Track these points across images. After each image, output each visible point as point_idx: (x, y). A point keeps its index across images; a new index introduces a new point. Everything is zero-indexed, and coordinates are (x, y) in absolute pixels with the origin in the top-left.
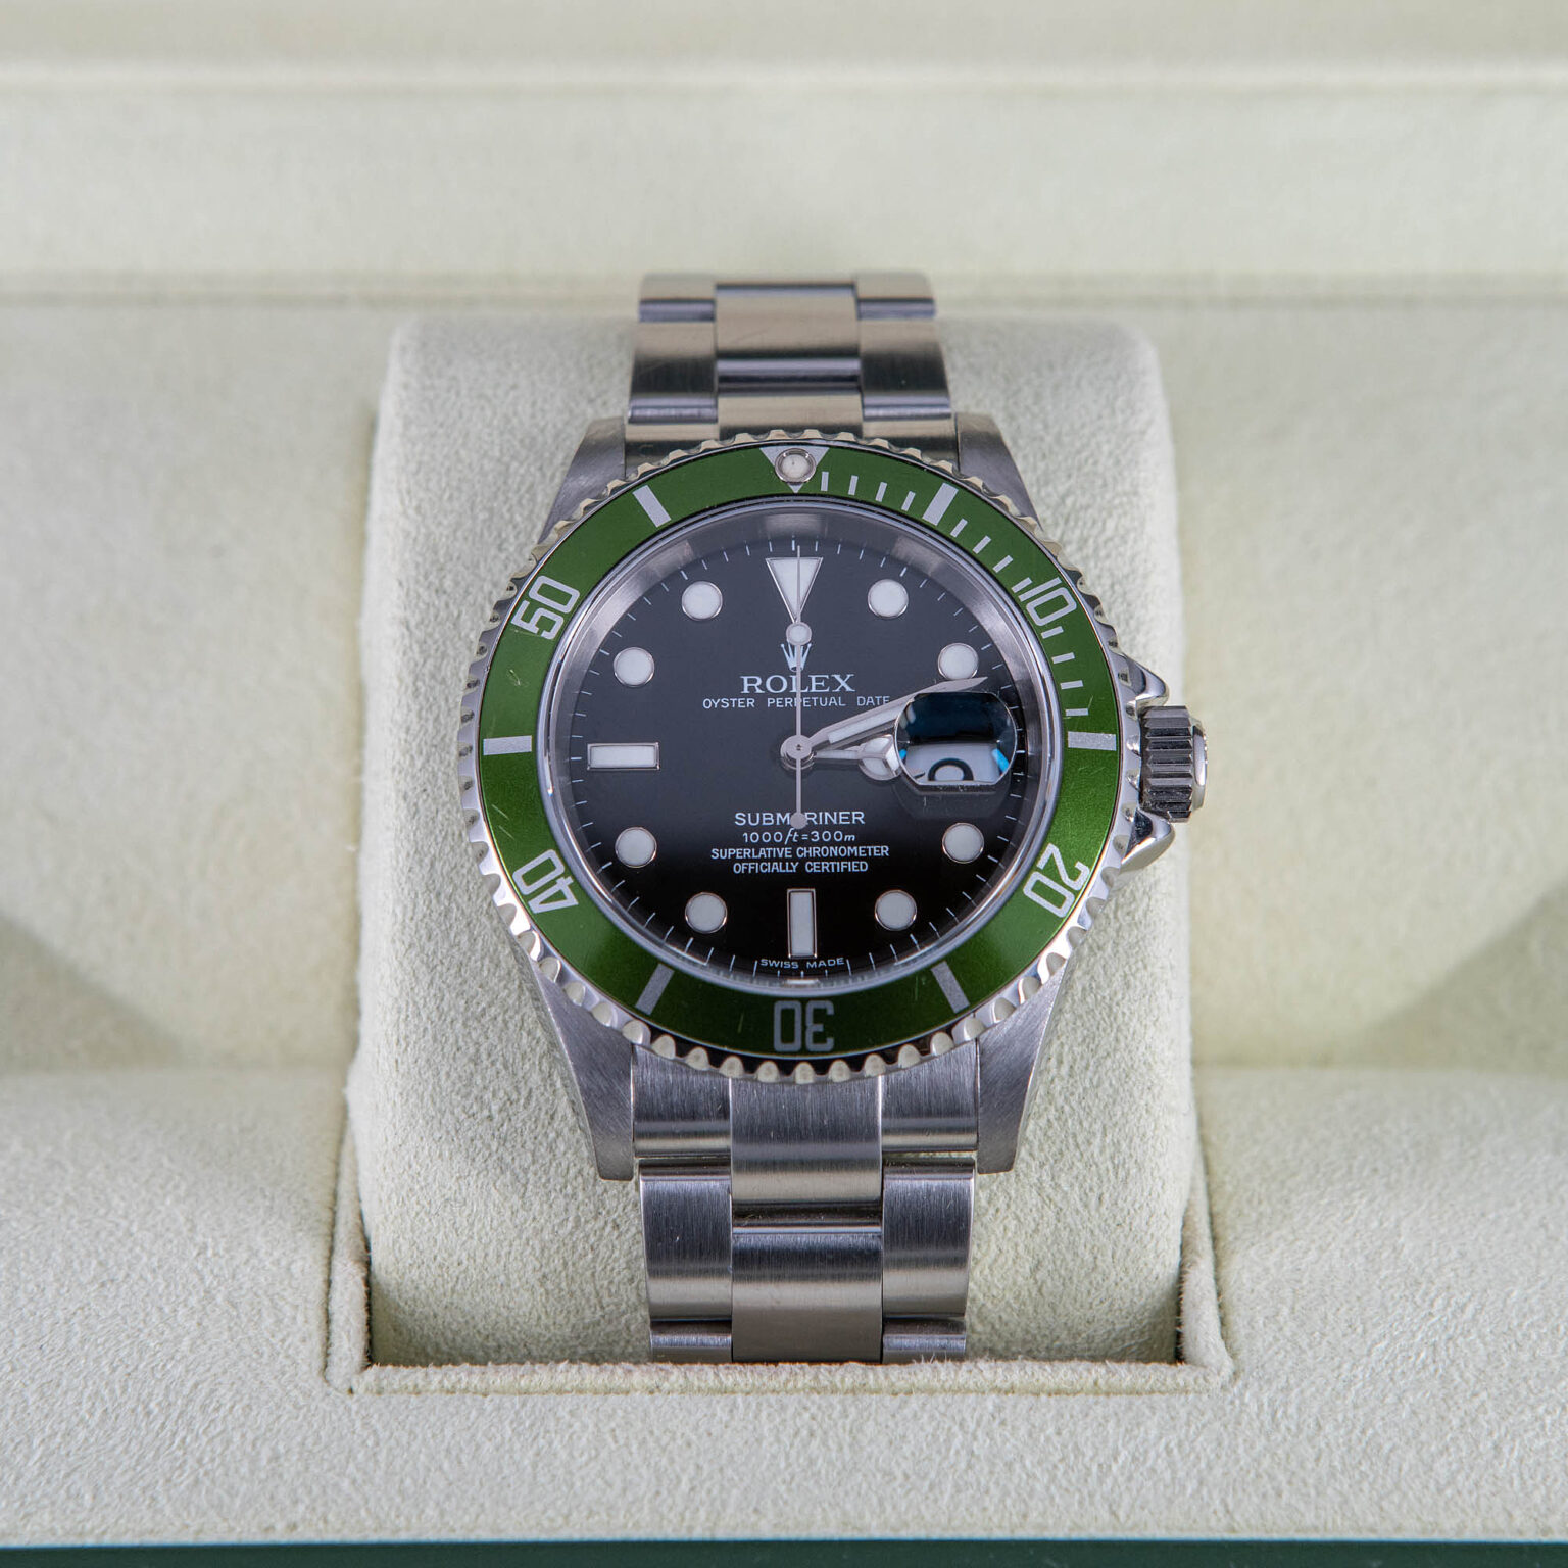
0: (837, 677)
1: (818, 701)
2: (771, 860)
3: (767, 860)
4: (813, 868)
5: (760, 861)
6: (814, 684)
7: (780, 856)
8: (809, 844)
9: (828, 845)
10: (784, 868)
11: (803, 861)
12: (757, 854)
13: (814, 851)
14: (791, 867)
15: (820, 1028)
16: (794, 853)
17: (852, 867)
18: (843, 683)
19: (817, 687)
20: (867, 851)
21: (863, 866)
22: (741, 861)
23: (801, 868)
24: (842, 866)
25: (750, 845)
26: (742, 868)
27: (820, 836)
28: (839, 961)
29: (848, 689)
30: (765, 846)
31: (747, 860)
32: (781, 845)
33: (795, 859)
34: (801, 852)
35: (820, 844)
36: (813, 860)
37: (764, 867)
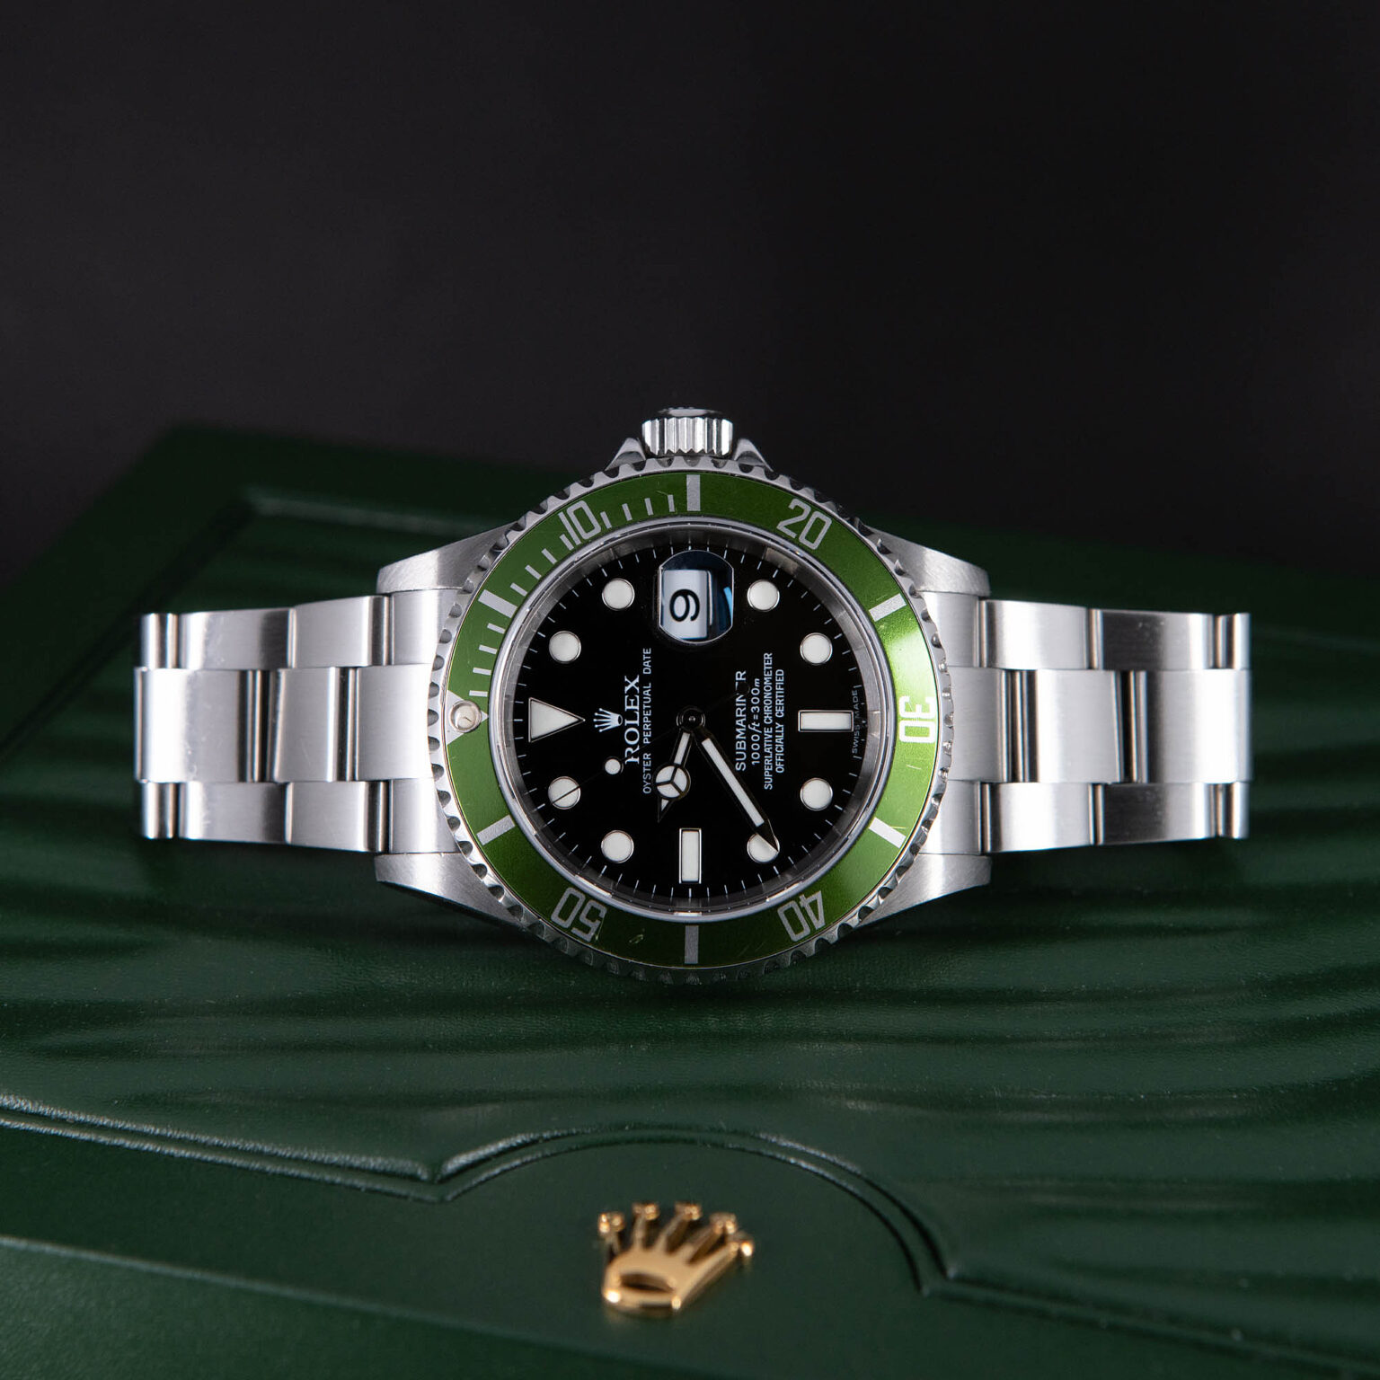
0: (627, 689)
2: (774, 744)
3: (774, 747)
4: (780, 712)
5: (774, 753)
6: (632, 707)
7: (770, 736)
8: (761, 715)
9: (762, 699)
10: (780, 734)
11: (775, 719)
12: (768, 754)
13: (767, 710)
14: (780, 729)
15: (918, 707)
16: (768, 726)
17: (780, 681)
18: (632, 684)
19: (635, 704)
20: (768, 670)
21: (780, 673)
22: (774, 767)
23: (780, 720)
24: (780, 690)
25: (762, 760)
26: (779, 766)
27: (755, 705)
28: (854, 694)
29: (637, 680)
30: (762, 748)
31: (773, 762)
32: (762, 736)
33: (773, 725)
34: (768, 720)
35: (761, 705)
36: (774, 712)
37: (779, 749)
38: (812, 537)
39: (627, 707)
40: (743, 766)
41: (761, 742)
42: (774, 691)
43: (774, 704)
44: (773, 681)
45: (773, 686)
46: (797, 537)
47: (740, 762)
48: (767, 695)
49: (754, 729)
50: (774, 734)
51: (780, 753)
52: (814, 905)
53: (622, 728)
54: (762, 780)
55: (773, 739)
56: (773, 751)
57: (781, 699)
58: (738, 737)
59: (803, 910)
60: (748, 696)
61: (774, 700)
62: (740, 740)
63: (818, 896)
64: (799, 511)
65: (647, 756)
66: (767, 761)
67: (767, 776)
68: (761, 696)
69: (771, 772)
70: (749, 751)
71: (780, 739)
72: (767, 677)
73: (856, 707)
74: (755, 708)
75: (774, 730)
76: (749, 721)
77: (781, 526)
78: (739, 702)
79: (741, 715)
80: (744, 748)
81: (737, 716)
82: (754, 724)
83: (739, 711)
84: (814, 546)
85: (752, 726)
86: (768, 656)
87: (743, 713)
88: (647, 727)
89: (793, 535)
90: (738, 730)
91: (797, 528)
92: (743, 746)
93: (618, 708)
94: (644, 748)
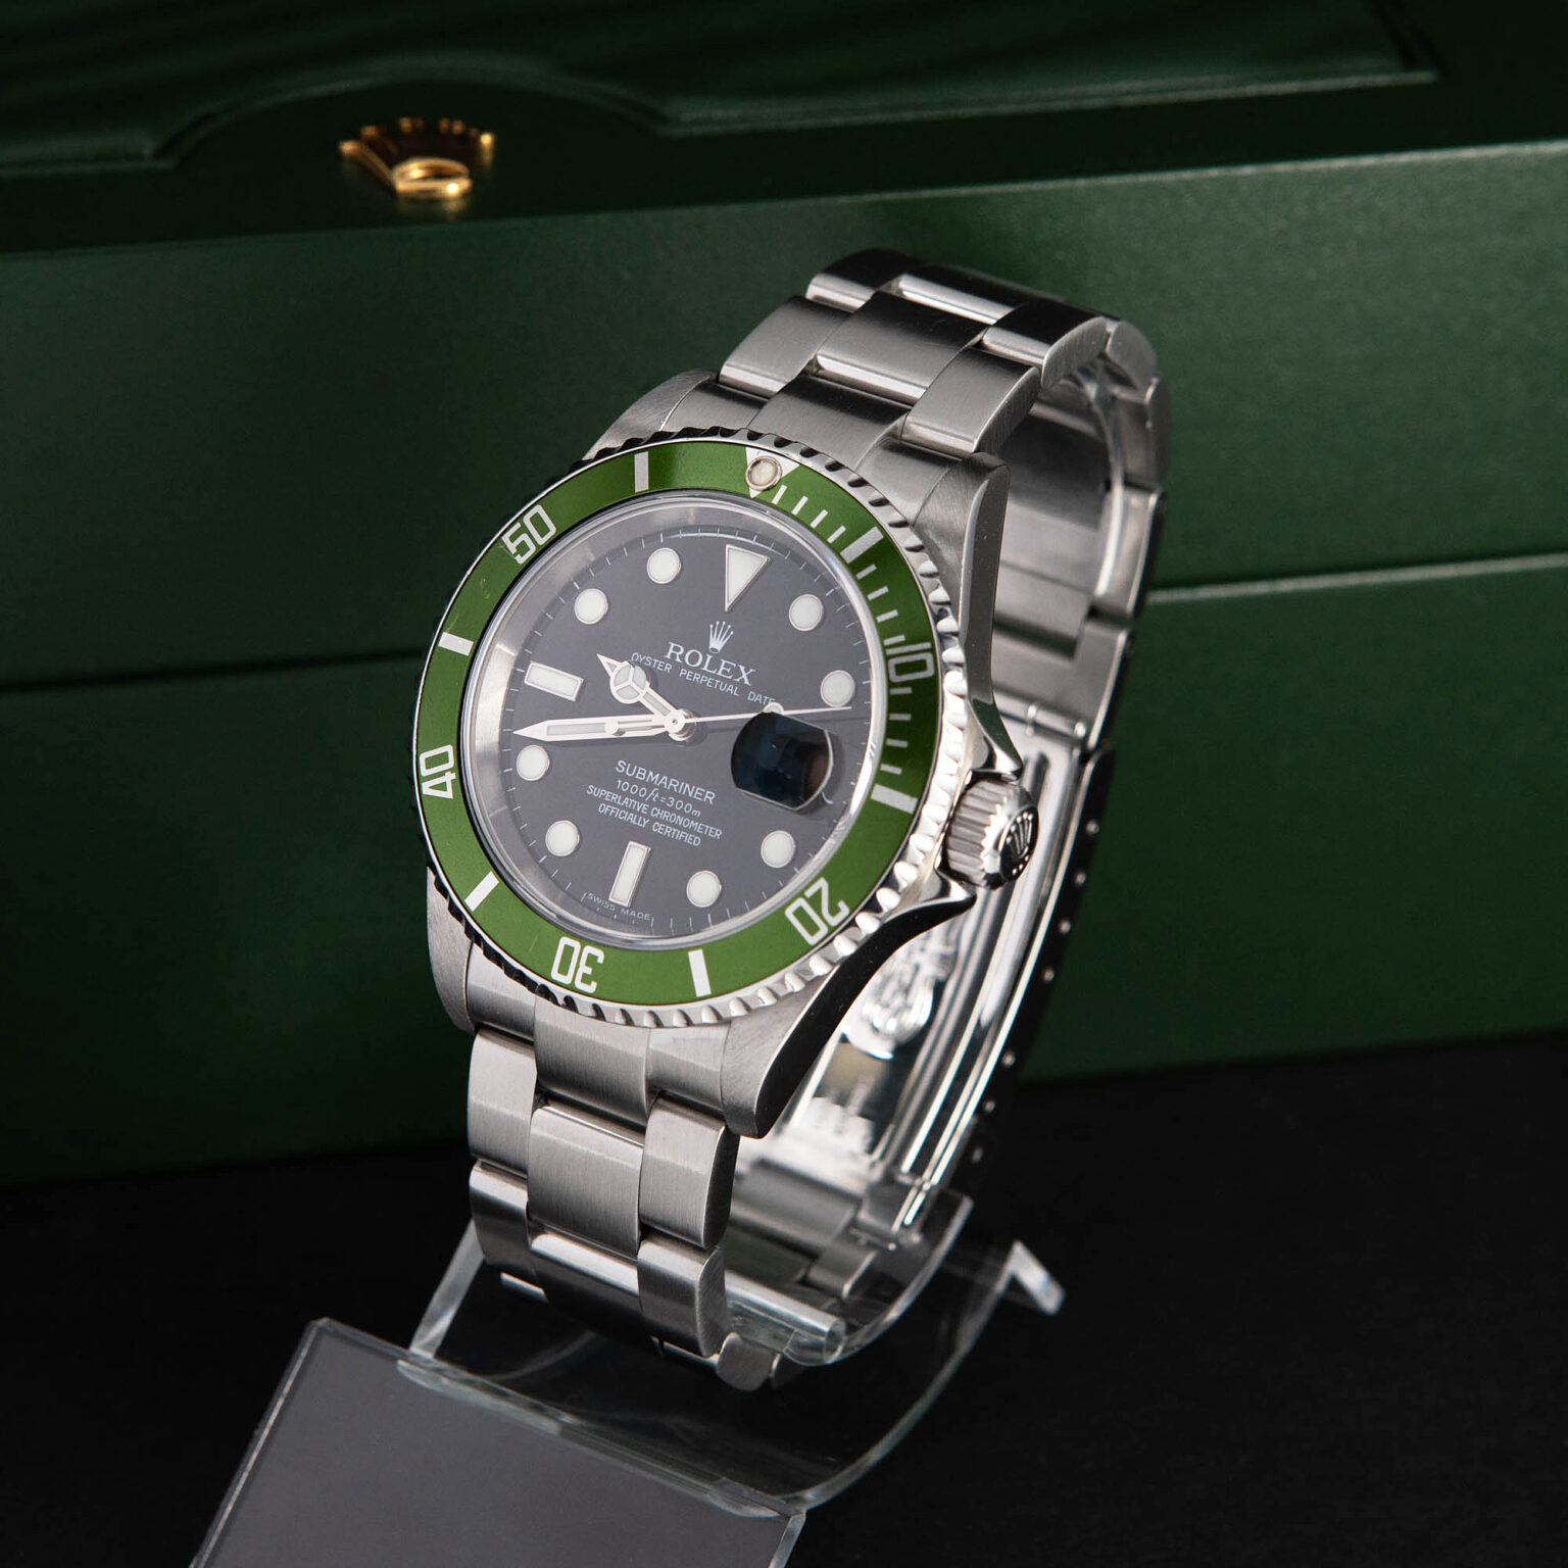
38: (800, 913)
39: (724, 662)
40: (621, 768)
41: (636, 797)
42: (681, 828)
43: (668, 823)
44: (691, 831)
45: (687, 830)
46: (804, 897)
47: (626, 767)
48: (680, 820)
49: (652, 794)
50: (639, 814)
51: (618, 814)
52: (442, 787)
53: (706, 650)
54: (599, 785)
55: (634, 812)
56: (624, 808)
57: (671, 834)
58: (651, 773)
59: (441, 774)
60: (686, 799)
61: (673, 825)
62: (647, 774)
63: (449, 794)
64: (834, 910)
65: (668, 668)
66: (615, 797)
67: (602, 792)
68: (681, 813)
69: (604, 797)
70: (633, 780)
71: (632, 818)
72: (698, 826)
73: (633, 913)
74: (672, 802)
75: (643, 815)
76: (663, 791)
77: (823, 884)
78: (684, 785)
79: (671, 784)
80: (637, 777)
81: (672, 780)
82: (657, 795)
83: (676, 783)
84: (789, 913)
85: (655, 793)
86: (718, 834)
87: (672, 787)
88: (697, 677)
89: (809, 893)
90: (658, 775)
91: (815, 901)
92: (640, 775)
93: (725, 652)
94: (677, 667)
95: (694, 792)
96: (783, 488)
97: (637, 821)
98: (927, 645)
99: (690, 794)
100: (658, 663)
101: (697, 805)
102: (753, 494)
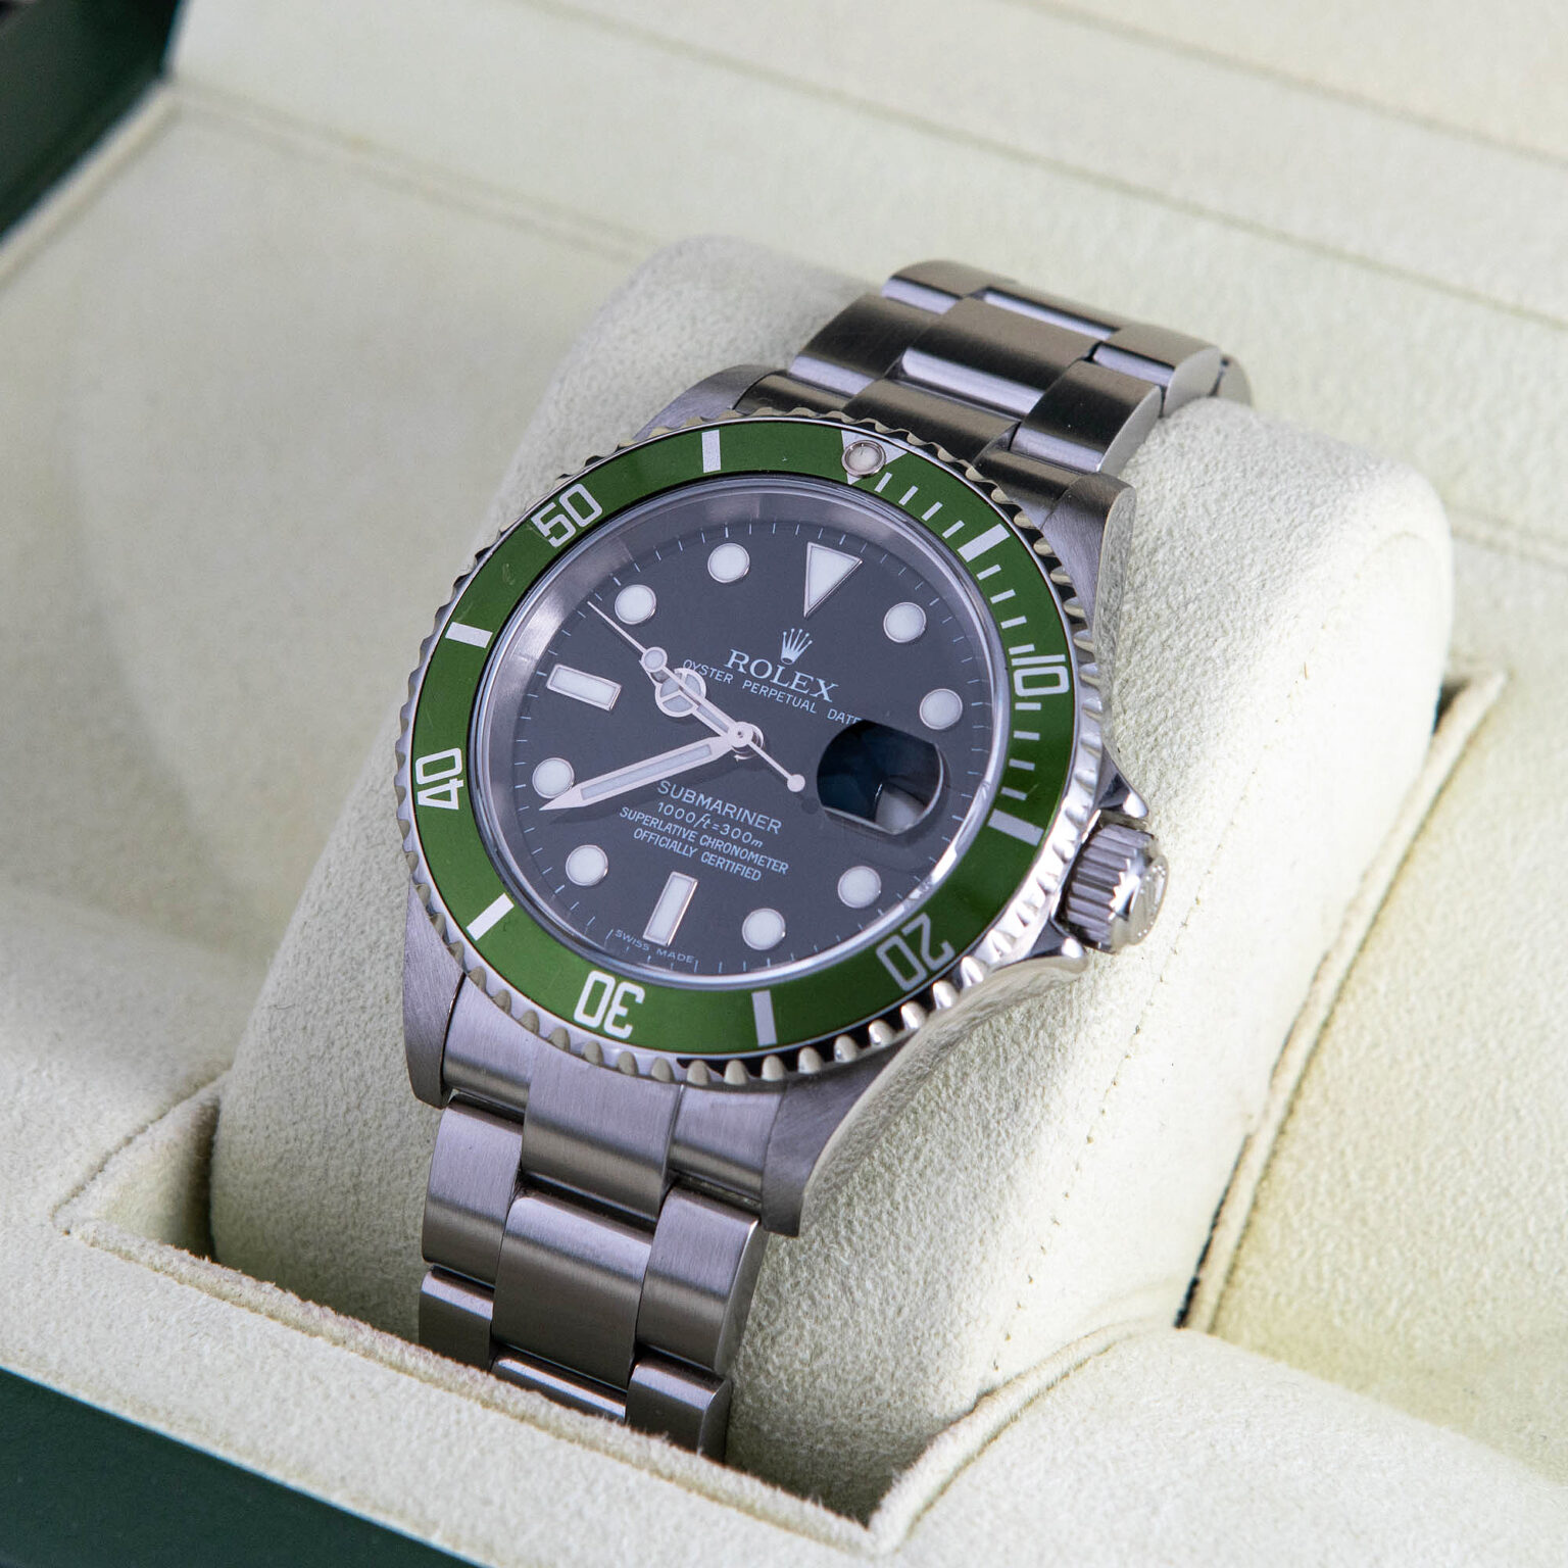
0: (822, 682)
1: (792, 699)
2: (674, 837)
3: (669, 836)
4: (708, 859)
5: (662, 834)
6: (796, 681)
7: (684, 836)
8: (715, 835)
9: (734, 842)
11: (704, 849)
12: (663, 827)
13: (717, 844)
14: (688, 851)
15: (623, 1012)
16: (697, 838)
17: (746, 872)
18: (824, 691)
19: (798, 686)
20: (766, 861)
21: (756, 876)
22: (645, 828)
23: (697, 855)
24: (736, 867)
25: (661, 816)
26: (643, 835)
27: (731, 830)
28: (689, 959)
29: (826, 698)
30: (674, 821)
31: (652, 829)
32: (689, 827)
33: (695, 844)
34: (705, 840)
35: (727, 839)
36: (712, 851)
37: (664, 842)
38: (893, 952)
39: (799, 675)
40: (664, 790)
41: (682, 823)
42: (737, 859)
43: (721, 854)
44: (750, 863)
45: (744, 862)
46: (901, 935)
47: (670, 789)
48: (736, 850)
49: (702, 819)
50: (685, 841)
51: (659, 841)
53: (776, 660)
54: (636, 808)
55: (679, 839)
56: (666, 834)
57: (724, 865)
58: (702, 796)
60: (745, 826)
61: (727, 856)
62: (696, 798)
63: (453, 805)
64: (936, 952)
65: (729, 678)
66: (655, 822)
67: (638, 816)
68: (738, 842)
69: (640, 821)
70: (678, 803)
71: (676, 846)
72: (758, 859)
73: (672, 955)
74: (727, 830)
75: (690, 844)
76: (714, 816)
77: (924, 920)
78: (743, 812)
79: (726, 809)
80: (684, 799)
82: (708, 821)
83: (732, 809)
84: (881, 953)
85: (706, 819)
86: (784, 867)
87: (728, 813)
88: (764, 690)
89: (906, 931)
90: (710, 800)
91: (914, 940)
92: (687, 798)
93: (801, 664)
94: (739, 678)
95: (756, 820)
96: (888, 476)
97: (682, 849)
98: (1061, 658)
99: (751, 822)
100: (715, 673)
101: (757, 834)
102: (851, 480)
